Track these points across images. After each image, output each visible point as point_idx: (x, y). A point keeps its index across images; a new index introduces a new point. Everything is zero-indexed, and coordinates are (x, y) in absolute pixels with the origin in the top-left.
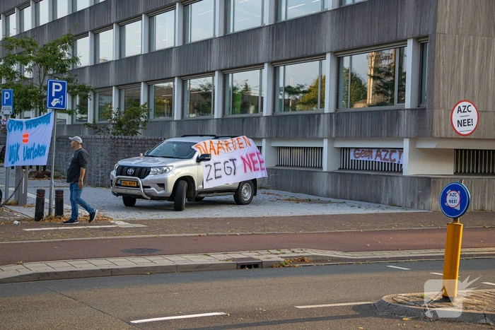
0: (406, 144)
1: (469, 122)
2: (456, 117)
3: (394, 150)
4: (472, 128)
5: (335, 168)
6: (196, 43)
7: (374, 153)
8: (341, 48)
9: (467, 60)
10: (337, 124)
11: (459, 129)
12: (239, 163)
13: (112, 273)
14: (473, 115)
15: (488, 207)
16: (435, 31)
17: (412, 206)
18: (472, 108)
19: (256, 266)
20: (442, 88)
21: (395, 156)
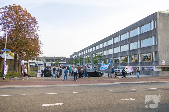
0: (154, 66)
1: (164, 63)
2: (162, 62)
3: (152, 67)
4: (164, 64)
5: (141, 70)
6: (116, 53)
7: (148, 68)
8: (141, 53)
9: (163, 54)
10: (142, 64)
11: (163, 64)
12: (130, 69)
13: (130, 83)
14: (164, 62)
15: (168, 75)
16: (158, 51)
17: (156, 75)
18: (164, 61)
19: (147, 83)
20: (160, 59)
21: (152, 68)
